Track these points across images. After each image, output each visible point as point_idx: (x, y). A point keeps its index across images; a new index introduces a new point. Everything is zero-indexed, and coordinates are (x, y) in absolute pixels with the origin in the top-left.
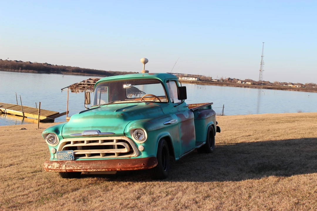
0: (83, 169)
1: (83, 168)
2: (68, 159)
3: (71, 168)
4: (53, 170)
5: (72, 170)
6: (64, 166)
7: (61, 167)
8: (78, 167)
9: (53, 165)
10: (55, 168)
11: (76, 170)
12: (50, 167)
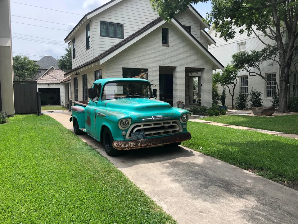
0: (155, 145)
1: (155, 143)
2: (140, 138)
3: (146, 145)
4: (130, 148)
5: (146, 146)
6: (140, 144)
7: (137, 145)
8: (151, 143)
9: (130, 144)
10: (132, 147)
11: (150, 145)
12: (126, 146)
